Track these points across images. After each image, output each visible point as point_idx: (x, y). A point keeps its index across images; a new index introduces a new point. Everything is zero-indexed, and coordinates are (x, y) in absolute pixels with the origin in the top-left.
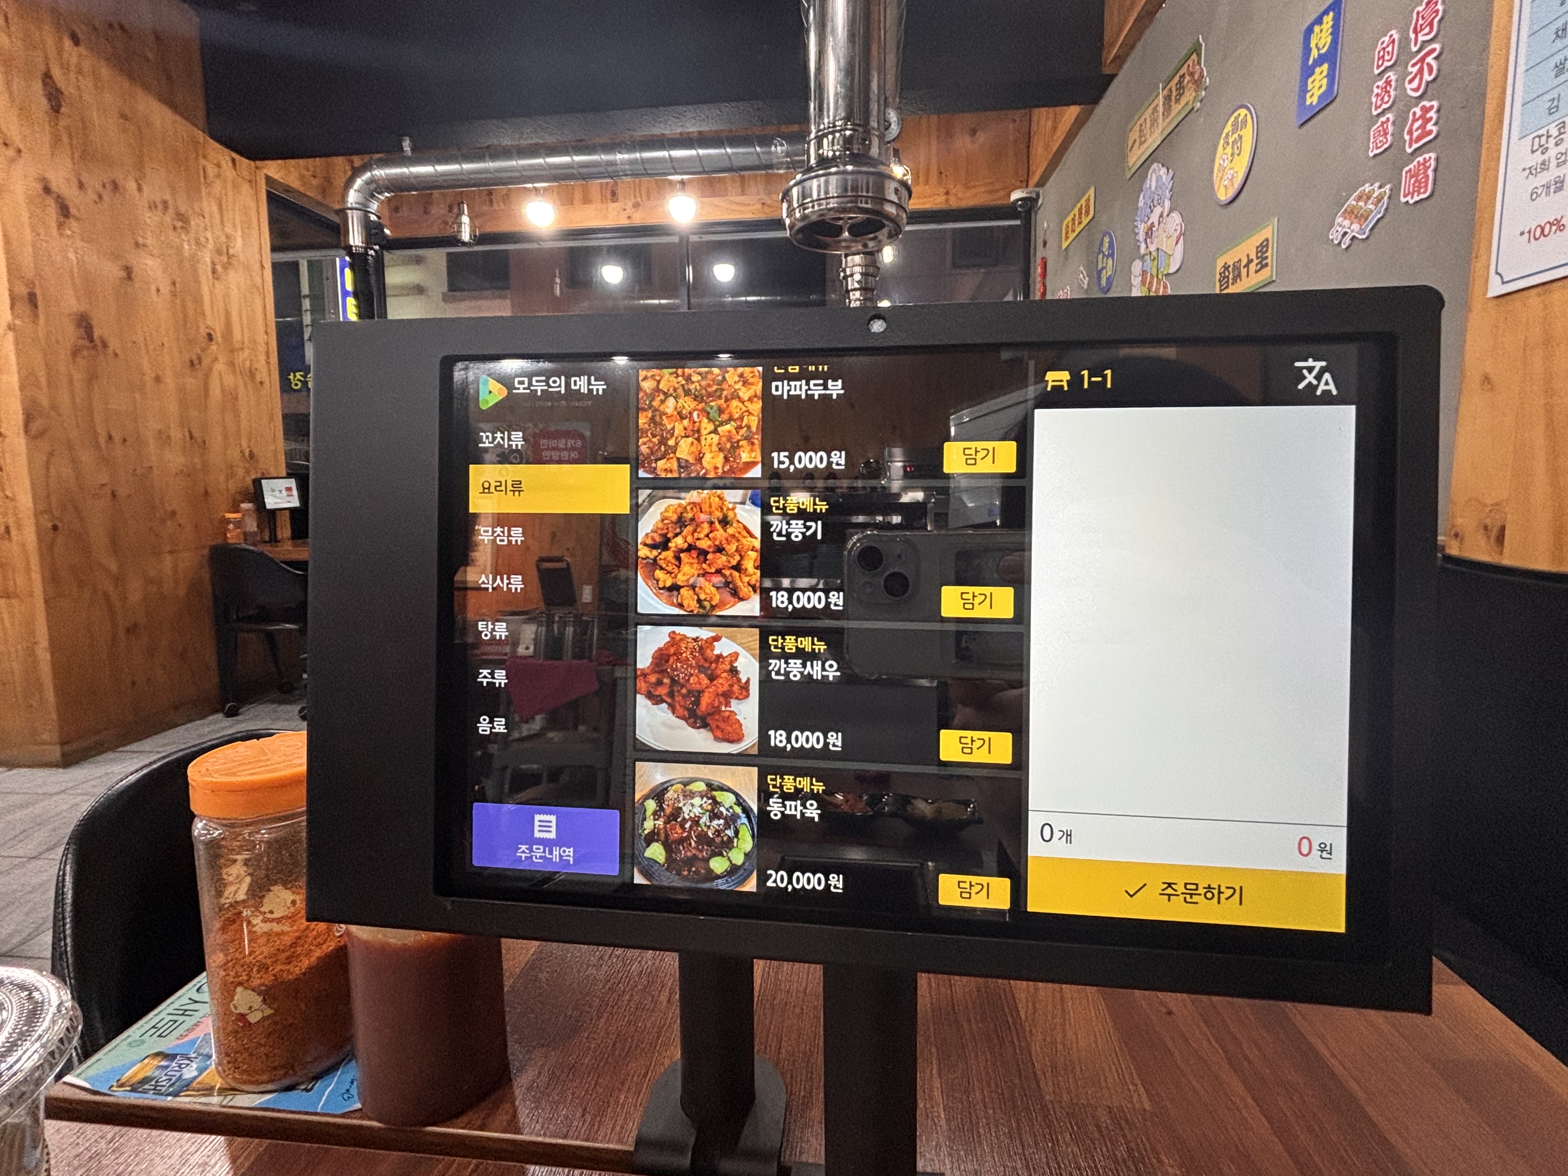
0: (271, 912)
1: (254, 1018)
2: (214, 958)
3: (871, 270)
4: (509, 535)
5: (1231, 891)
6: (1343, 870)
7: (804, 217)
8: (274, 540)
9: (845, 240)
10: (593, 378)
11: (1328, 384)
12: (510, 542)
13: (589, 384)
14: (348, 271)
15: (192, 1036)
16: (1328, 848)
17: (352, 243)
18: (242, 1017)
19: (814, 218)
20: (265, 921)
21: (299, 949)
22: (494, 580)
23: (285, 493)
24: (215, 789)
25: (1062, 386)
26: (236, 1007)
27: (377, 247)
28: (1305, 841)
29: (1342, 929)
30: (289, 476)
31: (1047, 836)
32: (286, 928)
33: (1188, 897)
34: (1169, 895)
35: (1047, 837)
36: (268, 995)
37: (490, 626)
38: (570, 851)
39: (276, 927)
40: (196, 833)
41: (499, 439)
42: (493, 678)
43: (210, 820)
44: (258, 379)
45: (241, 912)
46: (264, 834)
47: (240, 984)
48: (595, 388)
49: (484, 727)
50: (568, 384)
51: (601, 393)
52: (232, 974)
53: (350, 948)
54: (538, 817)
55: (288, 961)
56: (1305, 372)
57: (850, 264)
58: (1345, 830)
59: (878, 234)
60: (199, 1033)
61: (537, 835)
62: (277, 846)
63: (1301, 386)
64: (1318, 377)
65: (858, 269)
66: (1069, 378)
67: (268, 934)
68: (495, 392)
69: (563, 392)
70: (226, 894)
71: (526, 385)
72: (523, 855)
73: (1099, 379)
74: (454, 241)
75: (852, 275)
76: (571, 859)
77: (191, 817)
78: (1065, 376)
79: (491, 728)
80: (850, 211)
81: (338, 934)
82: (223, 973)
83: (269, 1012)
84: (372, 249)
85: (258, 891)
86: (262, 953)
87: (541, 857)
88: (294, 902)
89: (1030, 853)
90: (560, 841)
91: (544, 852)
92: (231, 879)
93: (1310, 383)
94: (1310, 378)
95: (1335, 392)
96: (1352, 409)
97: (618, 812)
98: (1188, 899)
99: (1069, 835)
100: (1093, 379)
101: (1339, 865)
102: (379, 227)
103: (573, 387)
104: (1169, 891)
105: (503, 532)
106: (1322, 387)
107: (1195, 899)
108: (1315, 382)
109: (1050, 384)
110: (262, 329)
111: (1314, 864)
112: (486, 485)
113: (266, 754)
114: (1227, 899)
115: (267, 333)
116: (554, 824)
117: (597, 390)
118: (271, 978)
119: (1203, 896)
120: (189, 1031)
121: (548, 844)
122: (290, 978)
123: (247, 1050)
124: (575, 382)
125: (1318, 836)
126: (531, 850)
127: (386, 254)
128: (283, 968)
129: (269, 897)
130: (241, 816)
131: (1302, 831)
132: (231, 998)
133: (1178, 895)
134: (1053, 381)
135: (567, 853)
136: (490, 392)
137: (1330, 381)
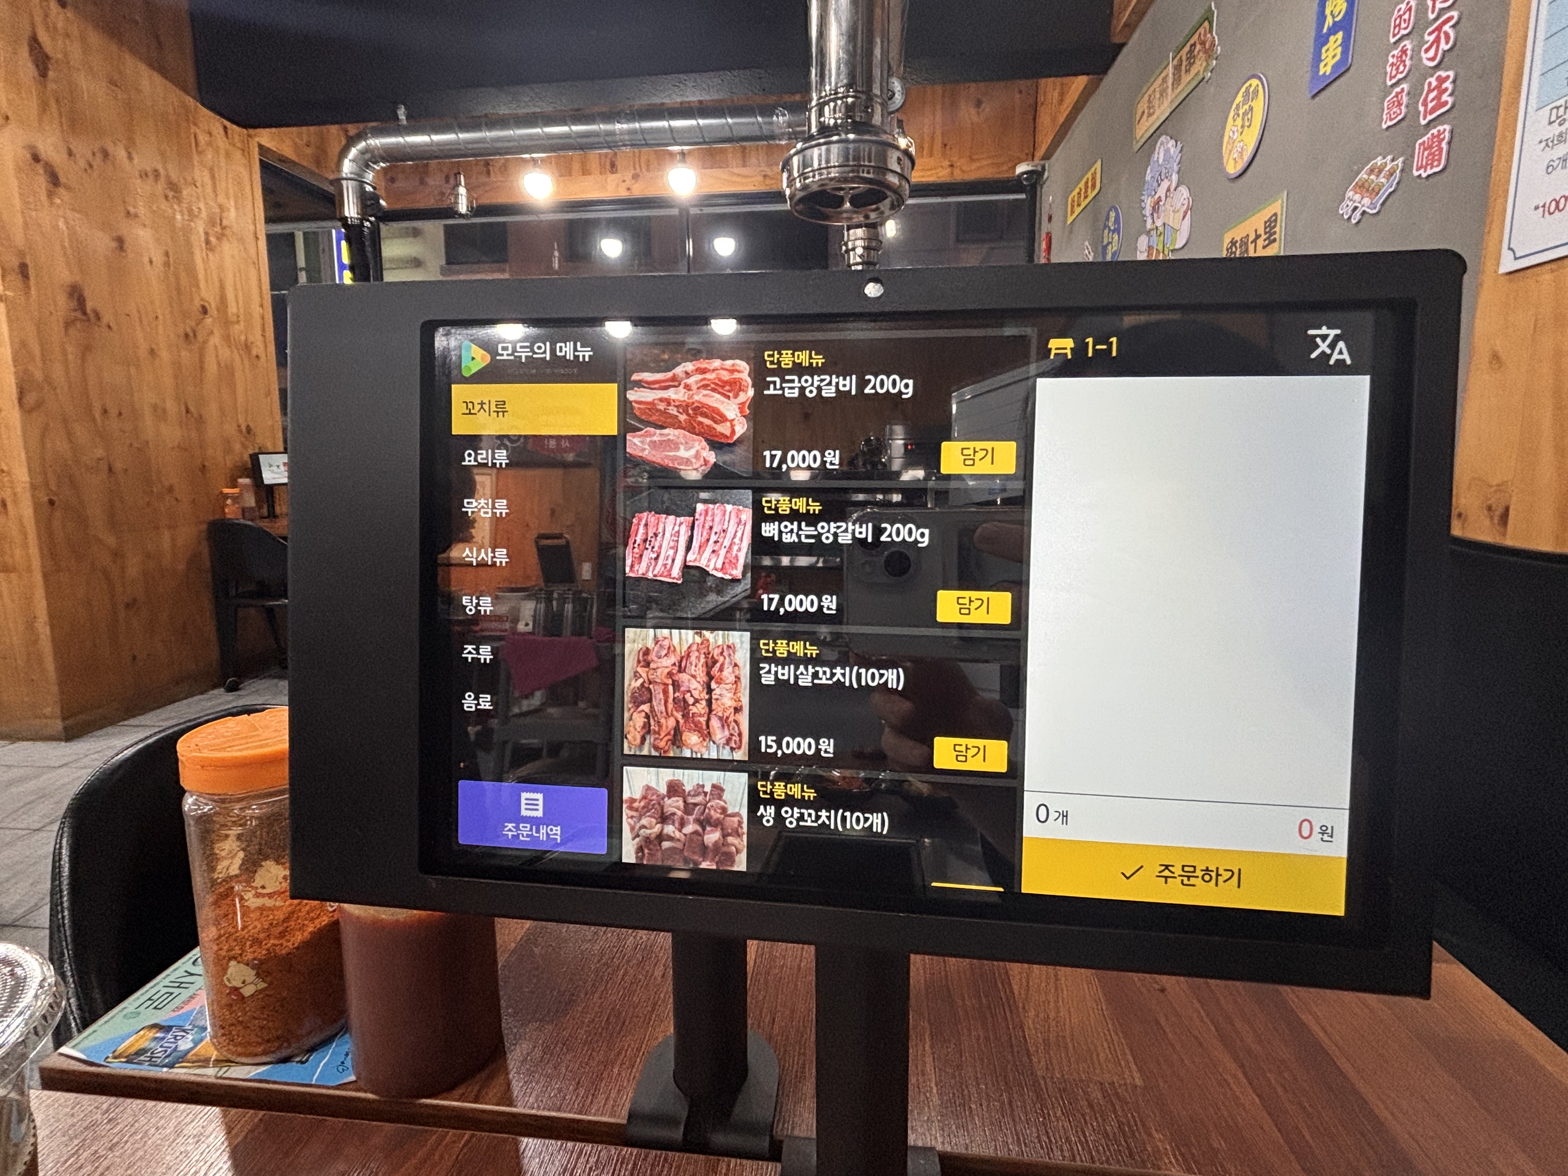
0: (263, 887)
1: (248, 991)
2: (207, 933)
3: (874, 244)
4: (494, 507)
5: (1229, 874)
6: (1344, 853)
7: (805, 187)
8: (272, 515)
9: (846, 211)
10: (579, 344)
11: (1342, 353)
12: (494, 514)
13: (575, 350)
14: (344, 244)
15: (187, 1008)
17: (347, 214)
18: (236, 989)
19: (815, 188)
20: (257, 896)
21: (293, 923)
22: (478, 554)
23: (279, 468)
24: (205, 765)
25: (1066, 354)
26: (229, 980)
27: (373, 219)
28: (1306, 824)
30: (284, 451)
31: (1043, 817)
32: (277, 904)
33: (1185, 879)
34: (1166, 877)
35: (1042, 818)
36: (261, 969)
37: (475, 601)
38: (557, 830)
39: (269, 903)
40: (186, 808)
42: (478, 653)
43: (200, 795)
44: (254, 353)
45: (233, 888)
46: (255, 810)
47: (235, 958)
48: (581, 354)
49: (469, 703)
50: (553, 351)
51: (587, 359)
52: (225, 948)
53: (342, 924)
54: (524, 795)
55: (282, 935)
56: (1318, 340)
57: (852, 238)
59: (880, 205)
60: (195, 1005)
61: (524, 813)
62: (267, 821)
63: (1313, 356)
64: (1332, 346)
65: (859, 243)
66: (1072, 345)
67: (261, 909)
68: (478, 359)
69: (548, 358)
71: (510, 352)
72: (510, 834)
73: (1104, 347)
74: (450, 212)
75: (854, 249)
76: (559, 838)
77: (181, 792)
78: (1068, 344)
79: (477, 705)
80: (853, 180)
81: (331, 909)
82: (215, 948)
83: (262, 985)
84: (368, 220)
85: (250, 867)
86: (255, 927)
87: (528, 836)
88: (285, 878)
89: (1025, 834)
90: (547, 820)
91: (531, 830)
92: (223, 854)
93: (1323, 352)
94: (1324, 347)
95: (1349, 362)
96: (1367, 378)
97: (605, 791)
98: (1186, 881)
99: (1065, 816)
100: (1098, 347)
101: (1340, 848)
102: (375, 198)
103: (558, 354)
104: (1166, 873)
105: (487, 504)
106: (1336, 356)
108: (1328, 351)
109: (1053, 352)
110: (257, 302)
111: (1316, 847)
113: (256, 730)
115: (262, 306)
116: (541, 802)
117: (584, 356)
118: (264, 952)
119: (1200, 879)
120: (186, 1002)
121: (535, 822)
122: (284, 952)
123: (241, 1023)
124: (561, 348)
125: (1319, 819)
126: (517, 828)
127: (382, 226)
128: (276, 942)
129: (261, 872)
130: (232, 791)
131: (1303, 814)
132: (225, 970)
133: (1175, 877)
134: (1056, 349)
135: (554, 832)
136: (473, 359)
137: (1345, 350)
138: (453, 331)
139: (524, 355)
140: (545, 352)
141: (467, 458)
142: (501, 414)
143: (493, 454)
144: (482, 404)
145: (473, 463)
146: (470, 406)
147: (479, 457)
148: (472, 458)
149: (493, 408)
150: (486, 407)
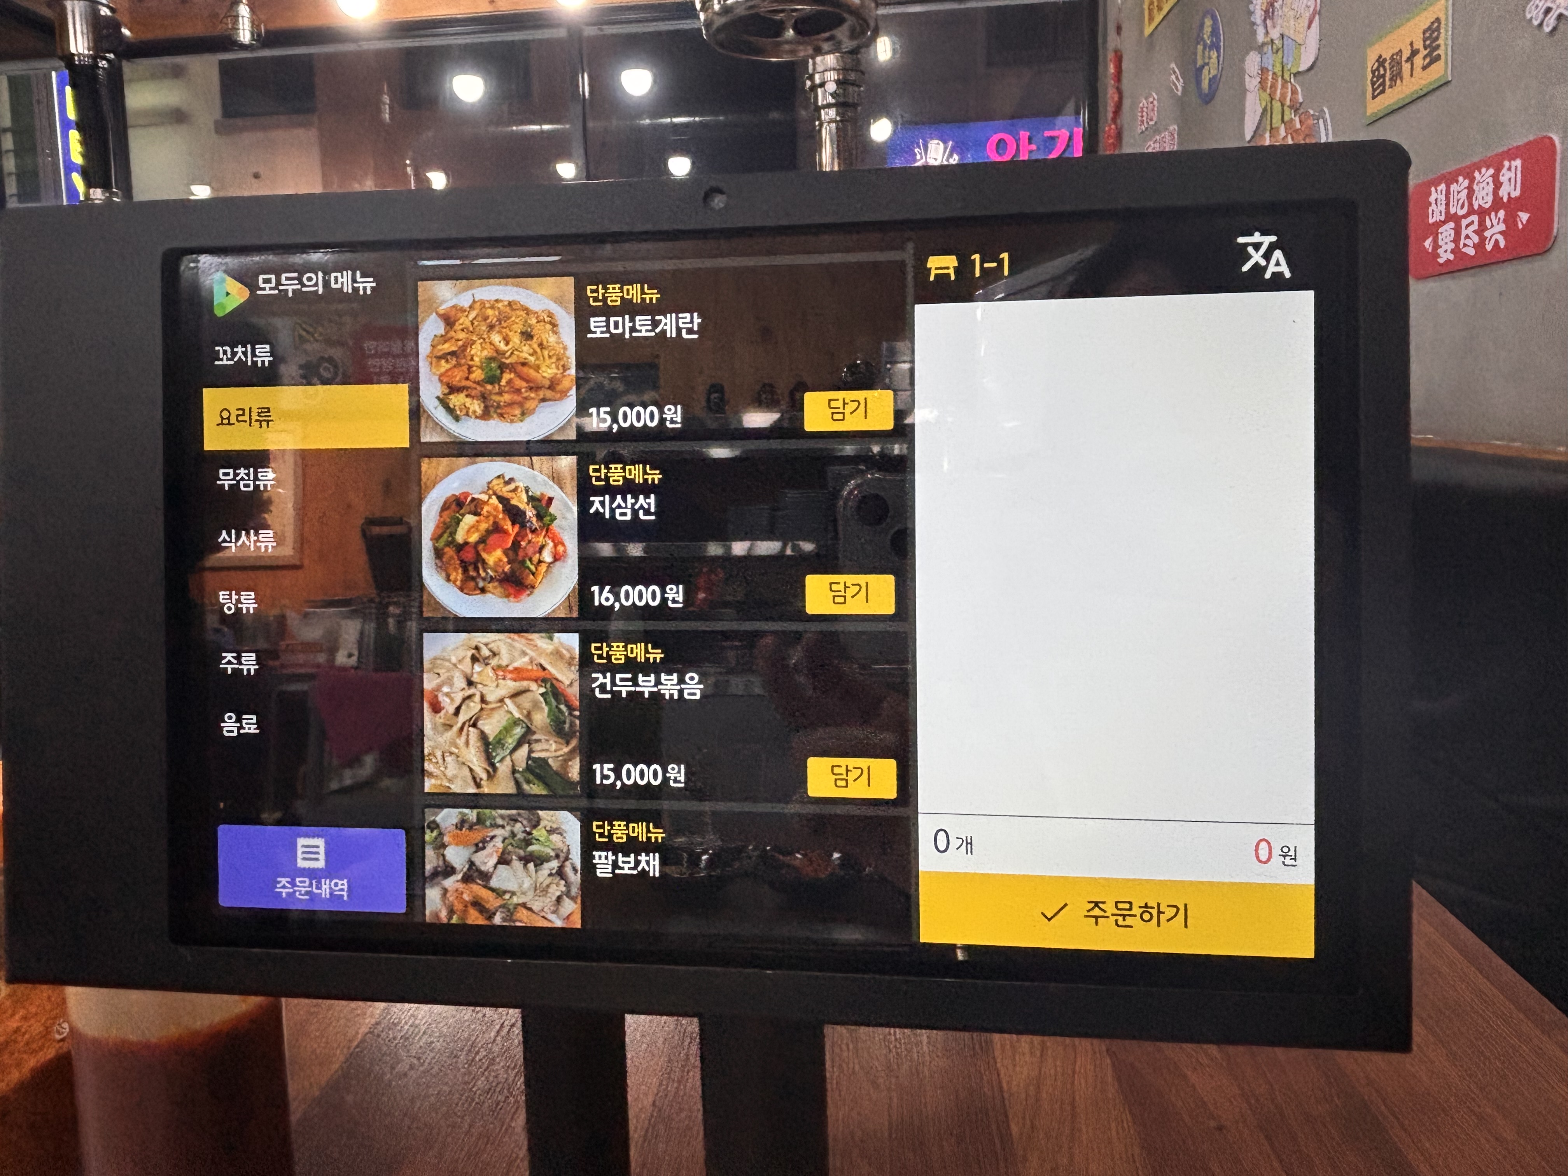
3: (855, 75)
4: (256, 478)
5: (1174, 910)
6: (1310, 879)
10: (358, 273)
11: (1279, 265)
12: (257, 487)
13: (354, 281)
14: (69, 92)
16: (1292, 853)
17: (73, 50)
22: (238, 537)
25: (948, 275)
27: (111, 56)
28: (1263, 845)
29: (1310, 954)
31: (942, 845)
33: (1121, 918)
34: (1096, 917)
37: (234, 597)
38: (343, 884)
41: (240, 354)
42: (240, 663)
48: (361, 286)
49: (229, 727)
50: (326, 284)
51: (369, 292)
53: (76, 1055)
56: (1251, 249)
57: (819, 69)
58: (1312, 829)
59: (835, 32)
63: (1245, 268)
64: (1267, 256)
65: (832, 75)
66: (956, 264)
68: (234, 293)
69: (320, 291)
71: (273, 285)
72: (284, 891)
73: (994, 265)
74: (228, 42)
76: (345, 893)
78: (951, 262)
79: (239, 728)
84: (104, 58)
87: (307, 893)
89: (921, 868)
90: (330, 871)
91: (311, 885)
93: (1257, 263)
94: (1257, 258)
95: (1288, 275)
96: (1310, 295)
97: (402, 831)
98: (1120, 922)
99: (969, 843)
100: (986, 265)
101: (1305, 873)
102: (114, 25)
103: (333, 286)
105: (248, 475)
106: (1272, 269)
107: (1129, 921)
108: (1263, 263)
109: (933, 273)
111: (1276, 872)
112: (225, 414)
114: (1168, 920)
117: (365, 289)
121: (313, 874)
124: (336, 278)
125: (1278, 838)
126: (293, 884)
127: (125, 65)
131: (1259, 832)
133: (1108, 917)
134: (936, 269)
135: (340, 887)
136: (228, 294)
137: (1281, 261)
139: (290, 288)
140: (316, 285)
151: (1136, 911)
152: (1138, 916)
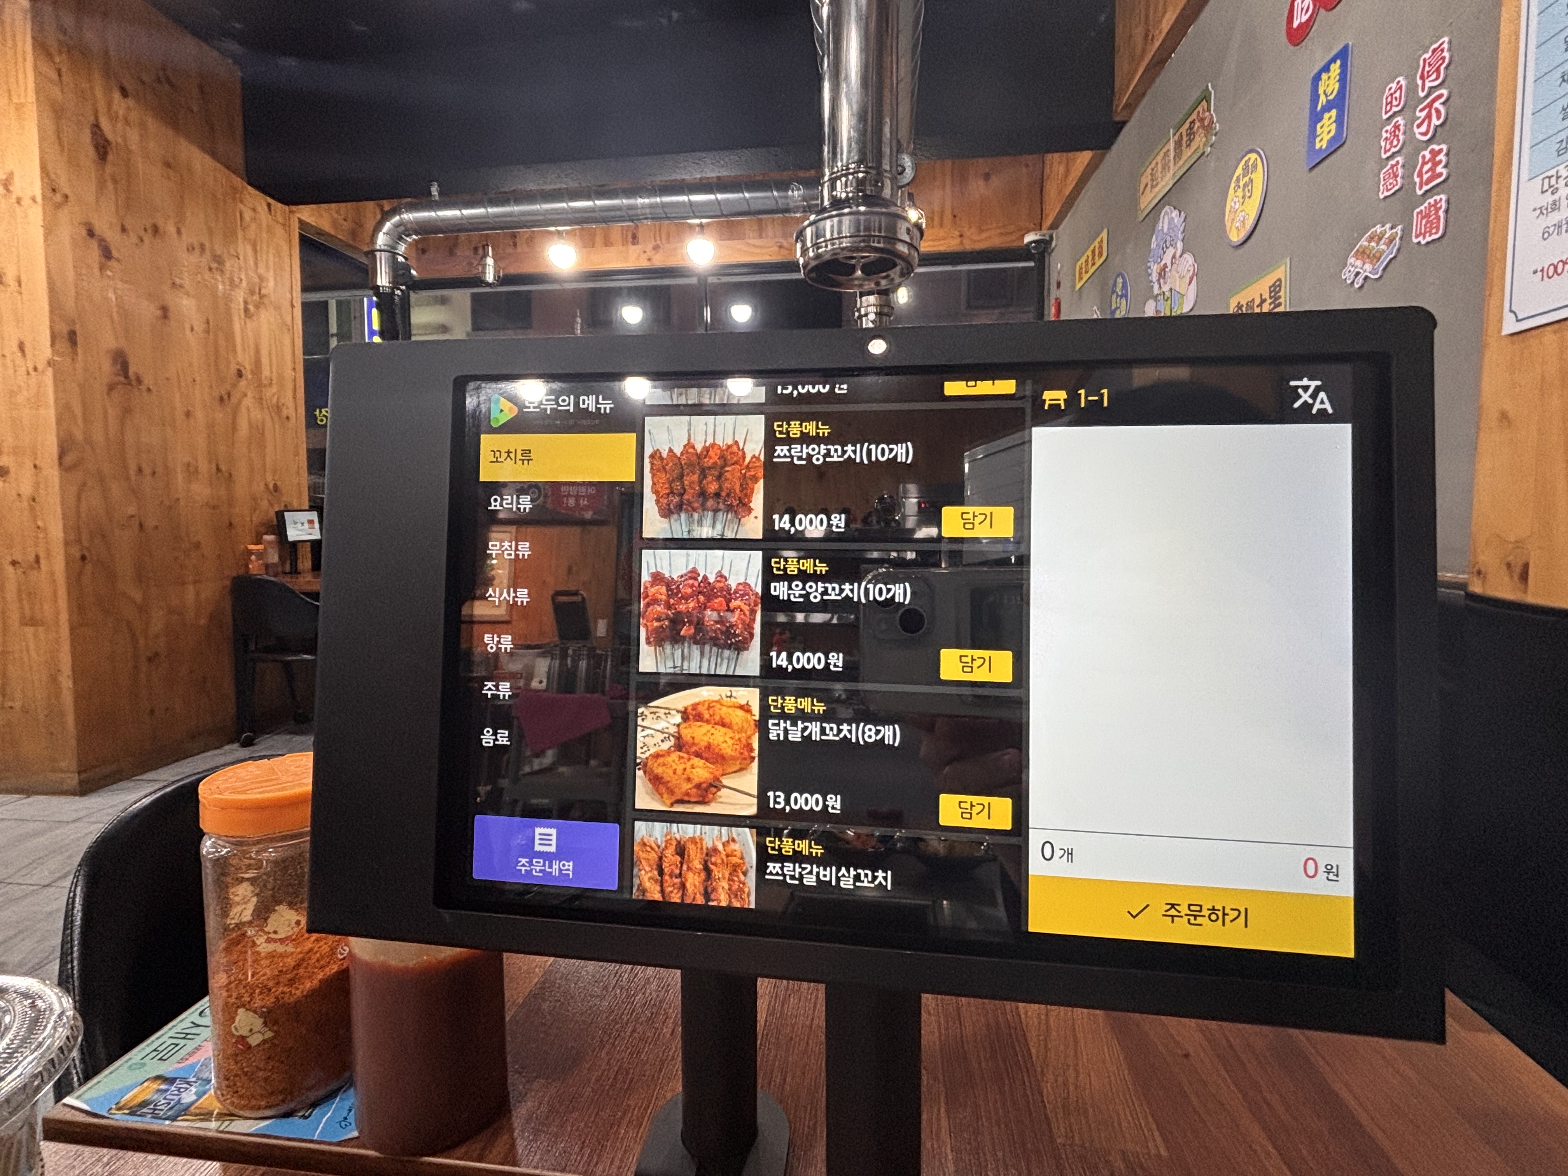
0: (275, 932)
1: (254, 1040)
2: (218, 980)
3: (886, 310)
4: (517, 549)
5: (1236, 913)
6: (1350, 893)
7: (818, 256)
8: (294, 571)
9: (858, 279)
10: (600, 397)
11: (1323, 403)
12: (517, 556)
13: (597, 402)
14: (375, 311)
15: (192, 1061)
16: (1334, 870)
17: (379, 283)
18: (243, 1038)
19: (827, 257)
20: (269, 941)
21: (301, 971)
22: (501, 595)
23: (306, 526)
24: (225, 807)
25: (1059, 405)
26: (236, 1029)
27: (403, 287)
28: (1311, 862)
29: (1351, 954)
30: (312, 508)
31: (1048, 854)
32: (290, 949)
33: (1192, 918)
34: (1173, 917)
35: (1048, 856)
36: (269, 1017)
37: (496, 639)
38: (569, 865)
39: (280, 949)
40: (204, 851)
42: (498, 690)
43: (219, 837)
44: (285, 412)
45: (246, 932)
46: (271, 854)
47: (243, 1006)
48: (602, 407)
49: (487, 739)
50: (577, 404)
51: (608, 411)
52: (234, 995)
53: (352, 972)
54: (538, 830)
55: (292, 982)
56: (1300, 391)
57: (864, 304)
58: (1352, 851)
59: (891, 273)
60: (200, 1057)
61: (538, 848)
62: (281, 865)
63: (1297, 405)
64: (1314, 396)
65: (872, 309)
66: (1066, 397)
67: (272, 956)
68: (506, 411)
69: (571, 411)
70: (232, 914)
71: (536, 405)
72: (523, 869)
73: (1096, 398)
74: (479, 281)
75: (866, 315)
76: (571, 873)
77: (201, 835)
78: (1061, 395)
79: (495, 740)
80: (863, 250)
81: (341, 957)
82: (225, 994)
83: (269, 1035)
84: (399, 289)
85: (263, 913)
86: (264, 975)
87: (541, 871)
88: (298, 923)
89: (1030, 873)
90: (560, 854)
91: (544, 865)
92: (237, 899)
93: (1306, 402)
94: (1305, 397)
95: (1330, 411)
96: (1348, 427)
97: (617, 826)
98: (1192, 921)
99: (1070, 853)
100: (1090, 398)
101: (1346, 887)
102: (407, 268)
103: (581, 406)
104: (1173, 912)
105: (511, 546)
106: (1317, 406)
107: (1199, 920)
108: (1310, 401)
109: (1047, 403)
110: (289, 365)
111: (1320, 886)
113: (275, 773)
114: (1232, 921)
115: (294, 369)
116: (554, 838)
117: (605, 409)
118: (273, 1000)
119: (1207, 918)
120: (190, 1054)
121: (547, 857)
122: (292, 1000)
123: (246, 1074)
124: (584, 400)
125: (1324, 858)
126: (531, 863)
127: (412, 294)
128: (287, 990)
129: (273, 917)
130: (251, 834)
131: (1309, 852)
132: (232, 1020)
133: (1181, 917)
134: (1050, 400)
135: (567, 867)
136: (502, 411)
137: (1326, 400)
138: (483, 385)
139: (549, 407)
140: (569, 405)
141: (493, 504)
142: (526, 462)
143: (518, 498)
144: (509, 452)
145: (498, 508)
146: (498, 454)
147: (505, 502)
148: (498, 503)
149: (519, 457)
150: (512, 455)
151: (1205, 912)
152: (1207, 915)
